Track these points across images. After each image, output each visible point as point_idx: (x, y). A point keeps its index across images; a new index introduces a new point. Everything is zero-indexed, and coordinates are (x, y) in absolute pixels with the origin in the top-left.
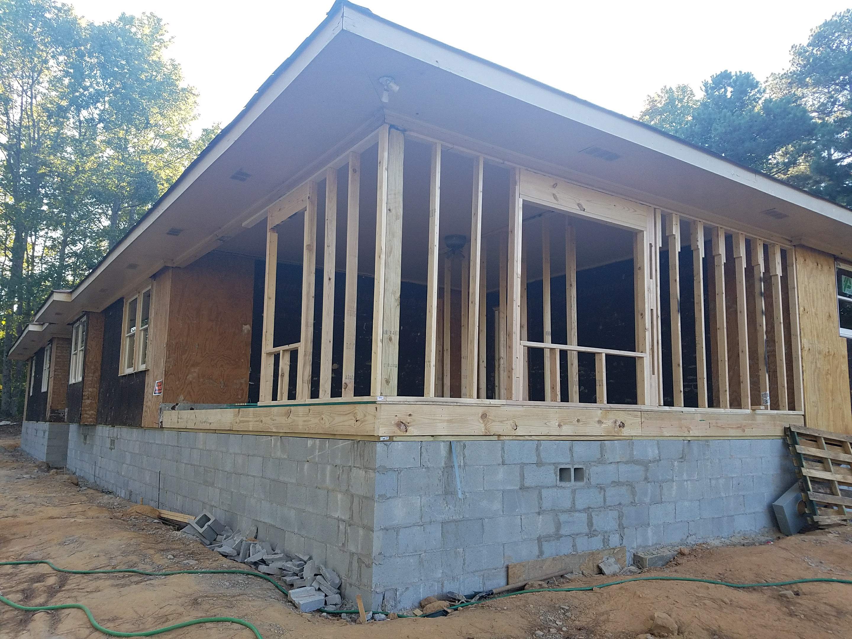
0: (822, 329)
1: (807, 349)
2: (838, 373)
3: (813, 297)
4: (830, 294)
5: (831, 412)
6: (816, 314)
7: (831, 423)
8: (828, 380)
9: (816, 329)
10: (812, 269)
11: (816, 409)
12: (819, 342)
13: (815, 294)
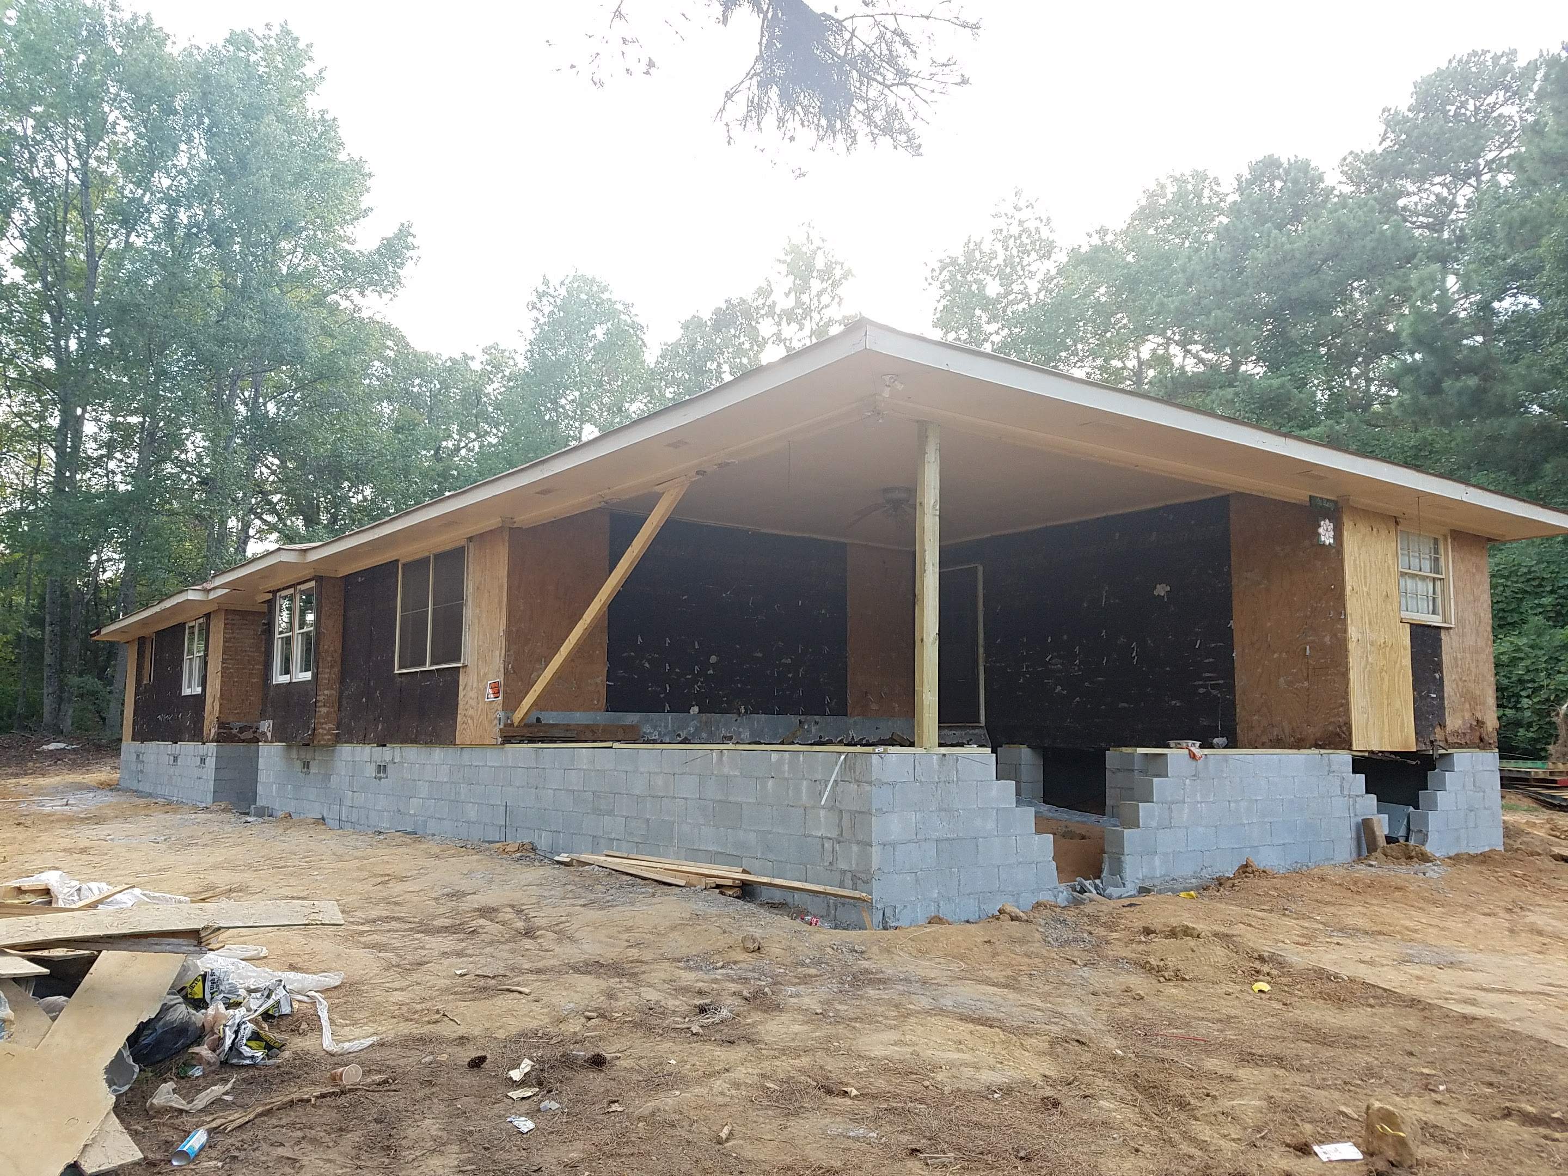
0: (1377, 613)
1: (1356, 640)
2: (1397, 670)
3: (1365, 572)
4: (1389, 568)
5: (1386, 720)
6: (1368, 594)
7: (1386, 734)
8: (1382, 679)
9: (1369, 614)
10: (1365, 536)
11: (1366, 716)
12: (1372, 631)
13: (1368, 568)
